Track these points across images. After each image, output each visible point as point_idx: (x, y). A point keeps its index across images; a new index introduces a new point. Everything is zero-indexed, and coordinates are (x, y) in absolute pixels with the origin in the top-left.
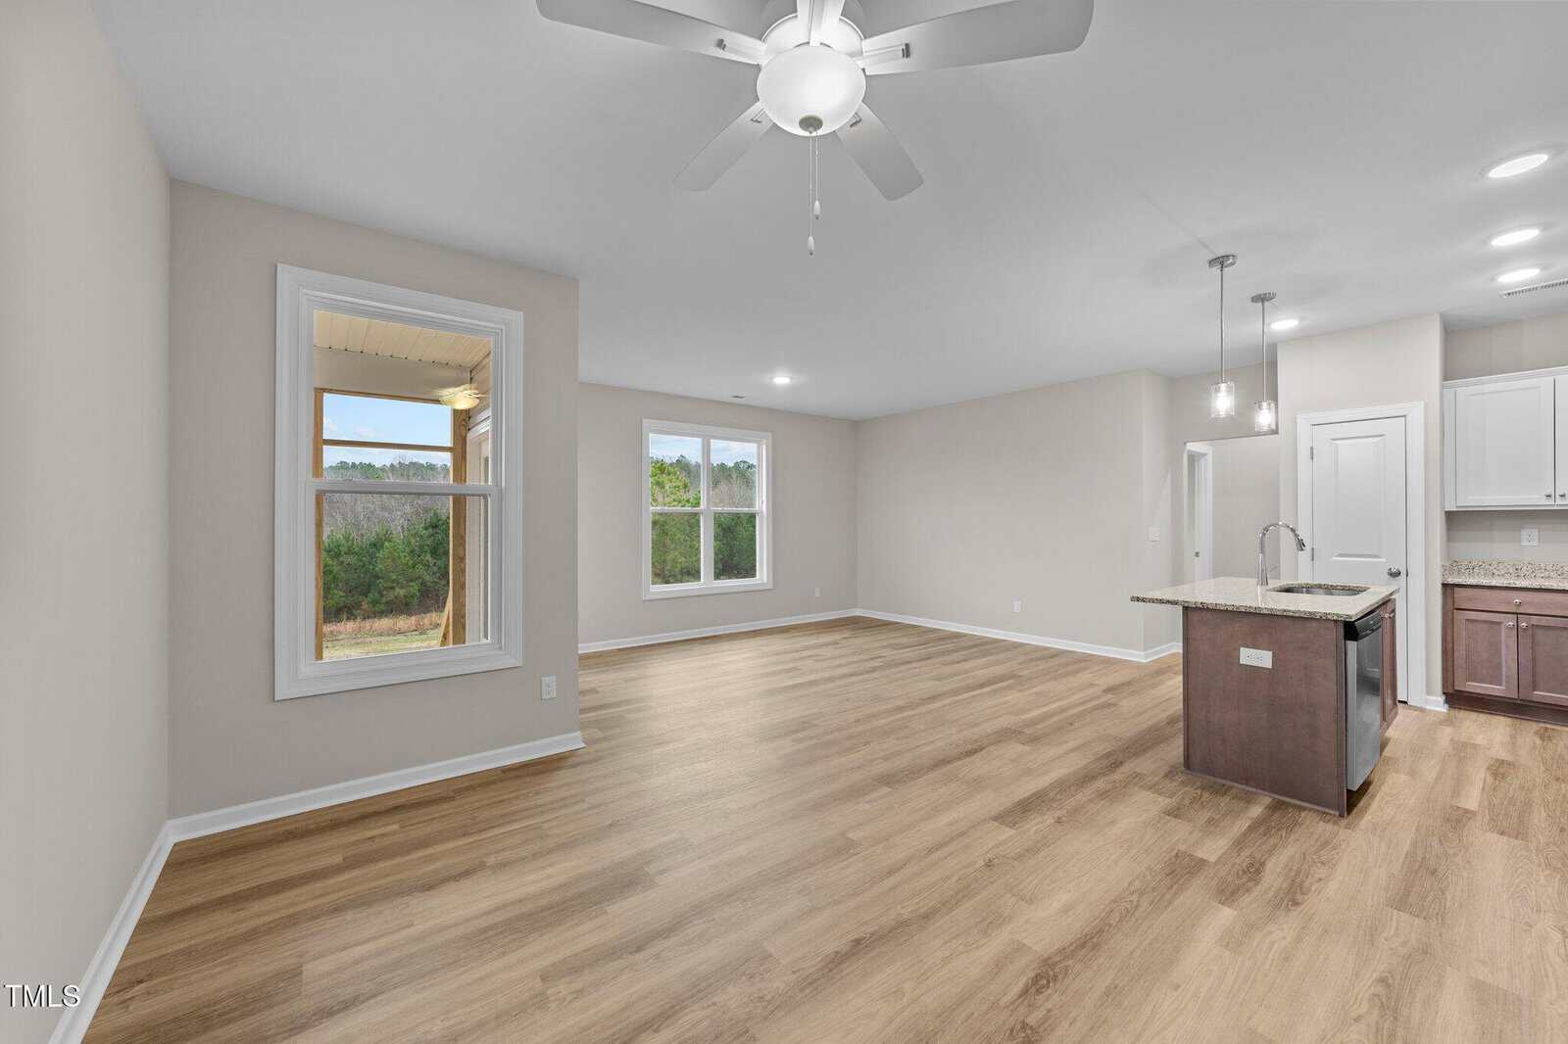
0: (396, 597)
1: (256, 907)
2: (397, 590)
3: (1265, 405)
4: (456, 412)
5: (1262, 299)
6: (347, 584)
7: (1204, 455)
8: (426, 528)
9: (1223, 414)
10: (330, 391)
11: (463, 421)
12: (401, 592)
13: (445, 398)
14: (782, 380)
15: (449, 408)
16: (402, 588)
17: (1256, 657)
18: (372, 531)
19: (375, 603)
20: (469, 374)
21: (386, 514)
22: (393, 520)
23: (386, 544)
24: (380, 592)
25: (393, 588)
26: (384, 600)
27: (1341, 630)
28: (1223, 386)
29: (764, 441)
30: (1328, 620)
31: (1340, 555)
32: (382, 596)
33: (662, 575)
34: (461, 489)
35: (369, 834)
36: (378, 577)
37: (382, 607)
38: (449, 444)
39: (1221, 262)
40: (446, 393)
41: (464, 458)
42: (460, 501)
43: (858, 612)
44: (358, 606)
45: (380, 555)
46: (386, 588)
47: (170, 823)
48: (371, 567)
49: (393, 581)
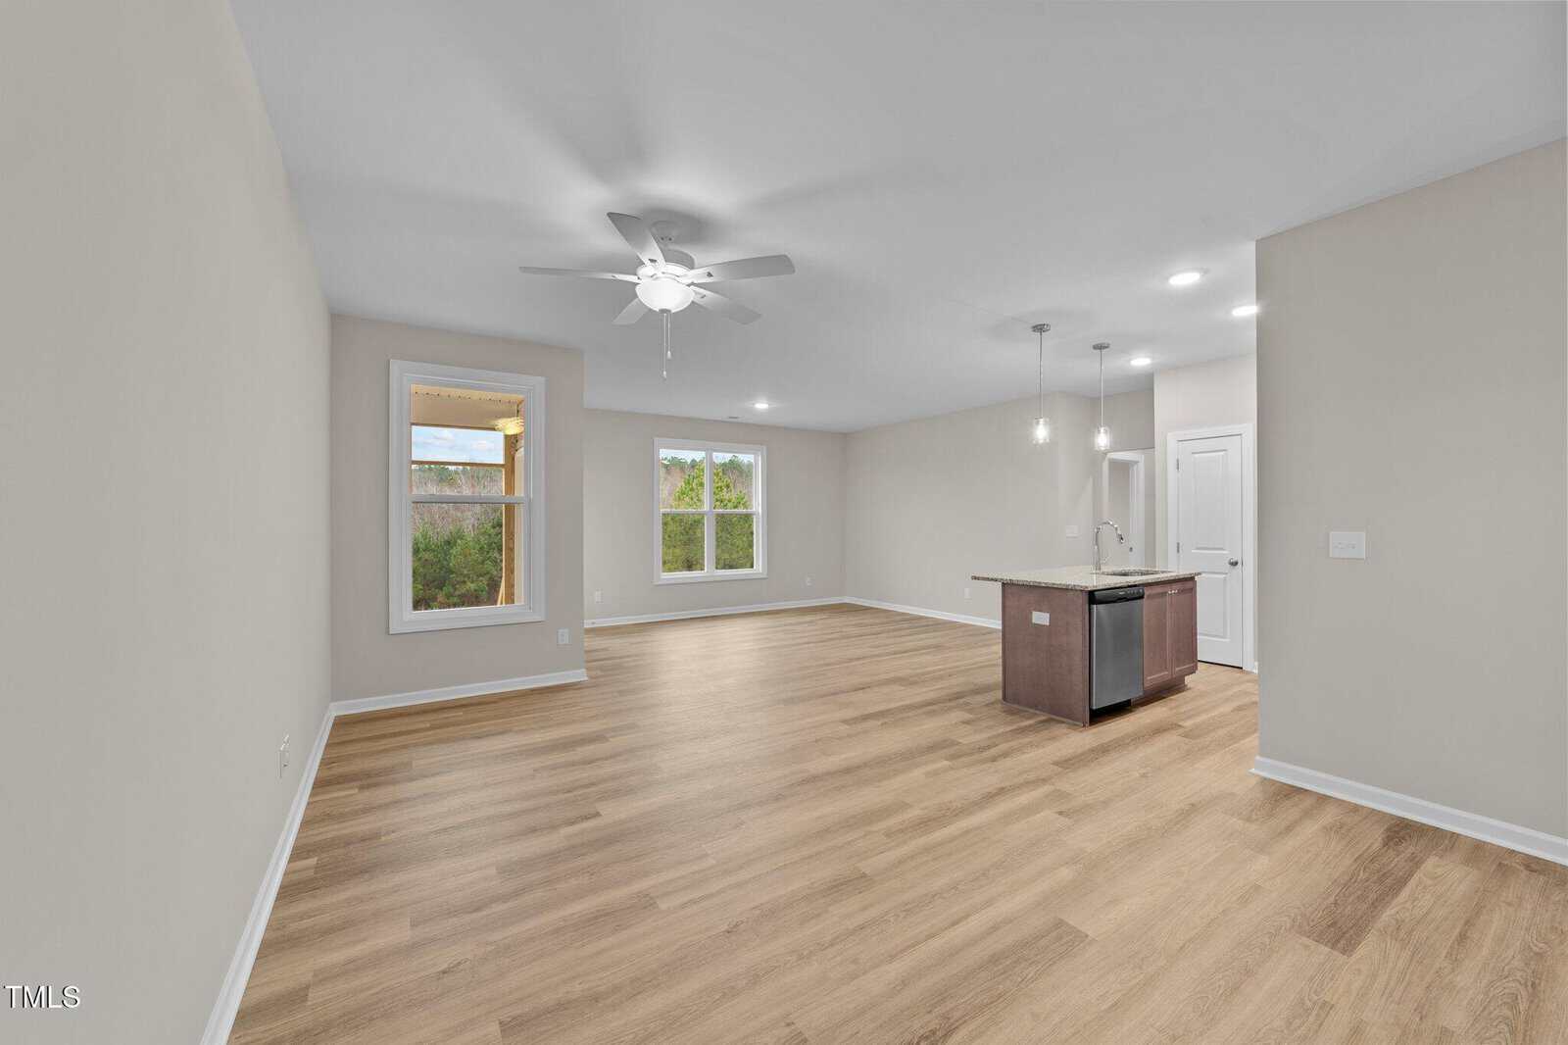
0: (468, 591)
1: (383, 742)
2: (469, 584)
3: (1102, 430)
4: (507, 437)
5: (1100, 347)
6: (425, 578)
7: (1136, 462)
8: (494, 527)
9: (1041, 442)
10: (417, 424)
11: (511, 442)
12: (472, 586)
13: (500, 426)
14: (762, 406)
15: (502, 434)
16: (472, 582)
17: (1041, 618)
18: (446, 530)
19: (449, 596)
20: (515, 411)
21: (459, 514)
22: (464, 520)
23: (459, 541)
24: (453, 586)
25: (464, 582)
26: (457, 593)
27: (1086, 598)
28: (1042, 421)
29: (760, 453)
30: (1076, 590)
31: (1198, 549)
32: (455, 589)
33: (668, 565)
34: (509, 499)
35: (446, 715)
36: (452, 573)
37: (455, 600)
38: (502, 462)
39: (1040, 328)
40: (501, 423)
41: (513, 471)
42: (510, 509)
43: (847, 600)
44: (435, 599)
45: (453, 551)
46: (458, 583)
47: (332, 704)
48: (445, 563)
49: (465, 576)
